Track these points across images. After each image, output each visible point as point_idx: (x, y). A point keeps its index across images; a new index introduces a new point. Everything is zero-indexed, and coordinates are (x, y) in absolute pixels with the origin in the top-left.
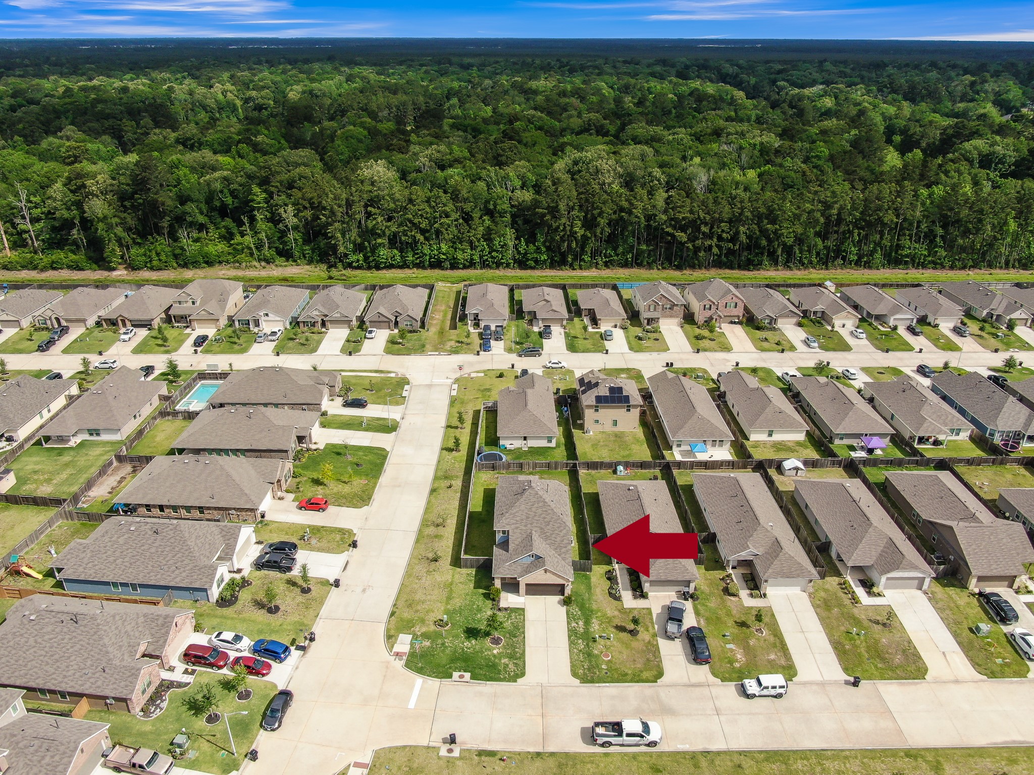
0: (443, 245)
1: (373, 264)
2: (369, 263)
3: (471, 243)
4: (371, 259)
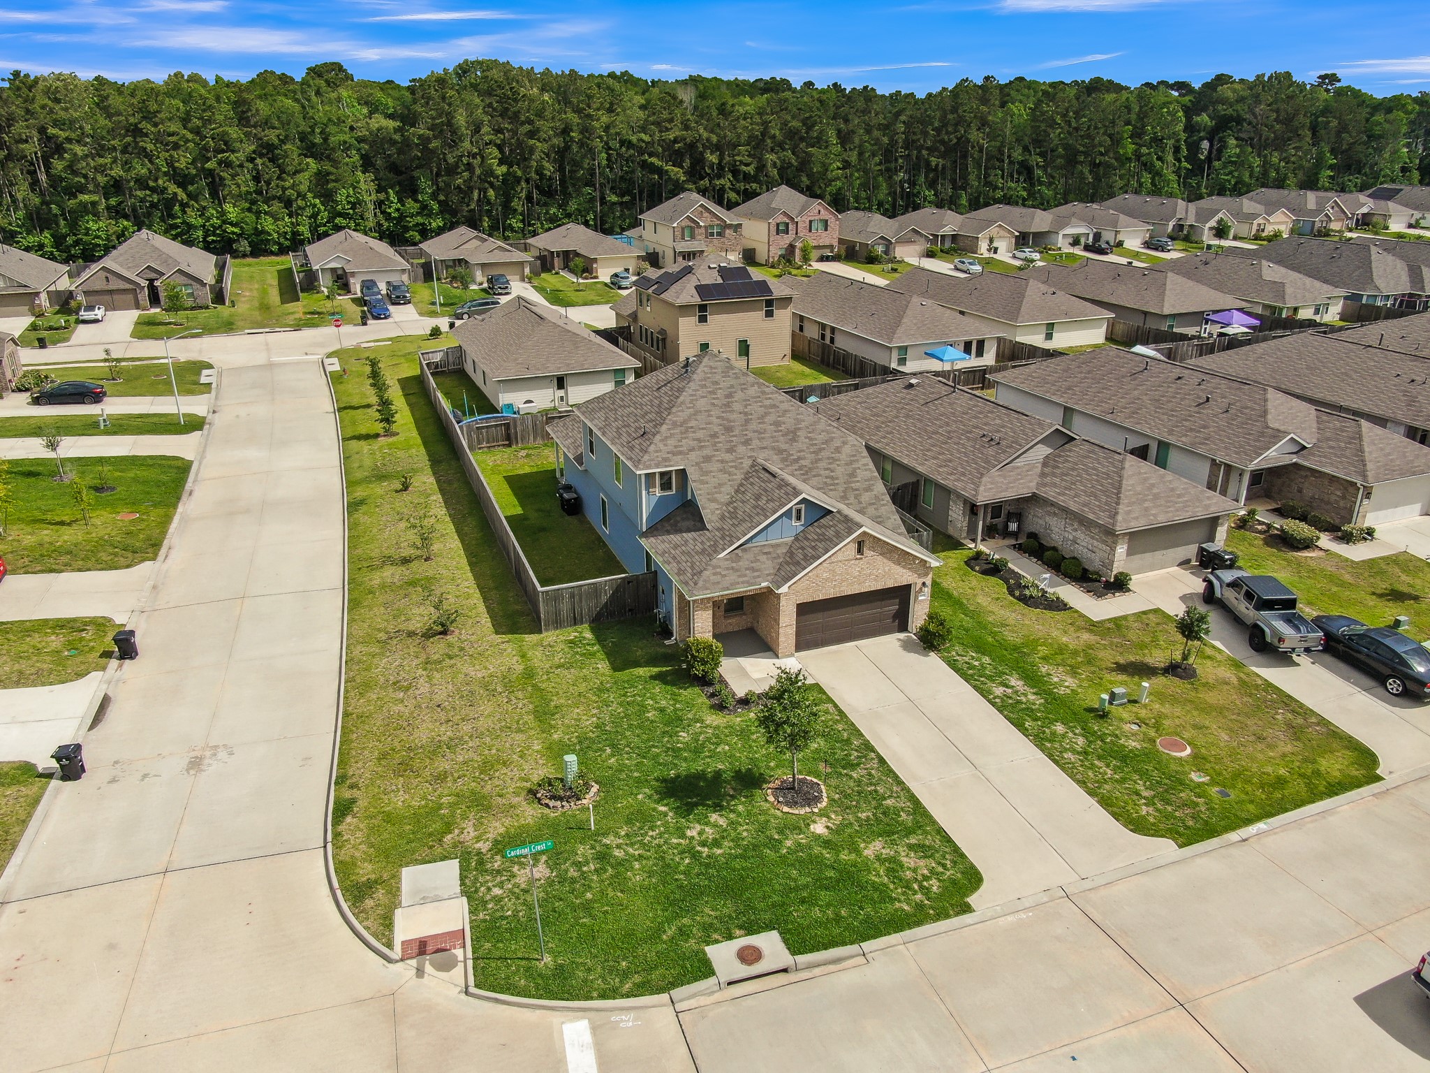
0: (228, 207)
1: (76, 251)
2: (67, 250)
3: (288, 203)
4: (70, 240)
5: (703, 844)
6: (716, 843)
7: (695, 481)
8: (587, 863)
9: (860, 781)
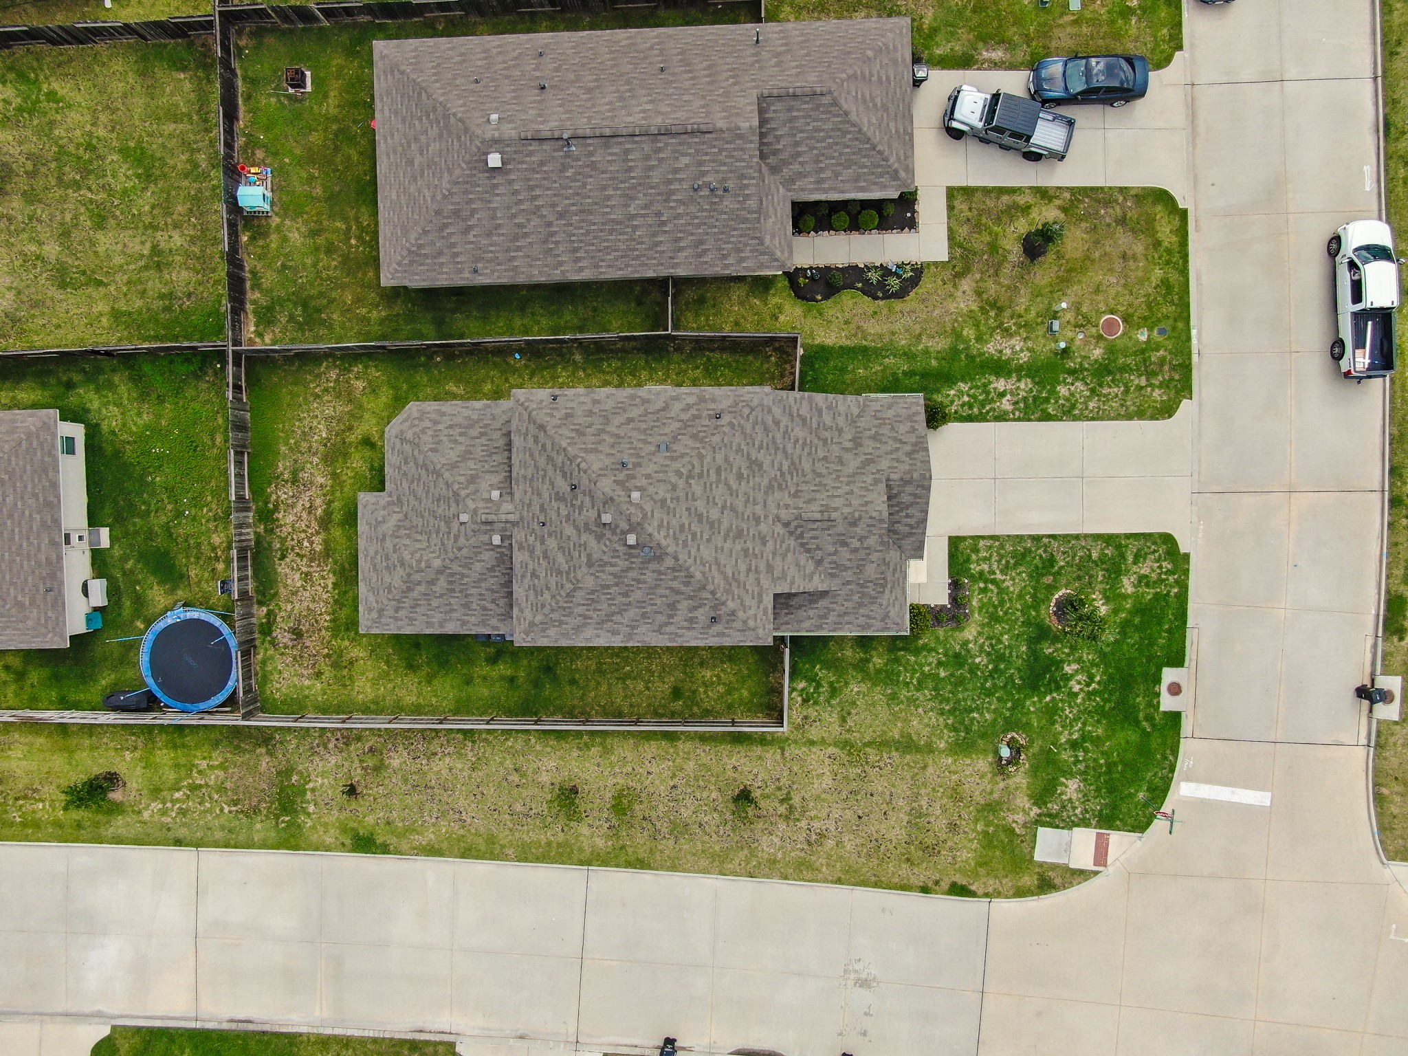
5: (1088, 685)
6: (1091, 678)
7: (791, 589)
8: (1077, 756)
9: (1068, 563)
